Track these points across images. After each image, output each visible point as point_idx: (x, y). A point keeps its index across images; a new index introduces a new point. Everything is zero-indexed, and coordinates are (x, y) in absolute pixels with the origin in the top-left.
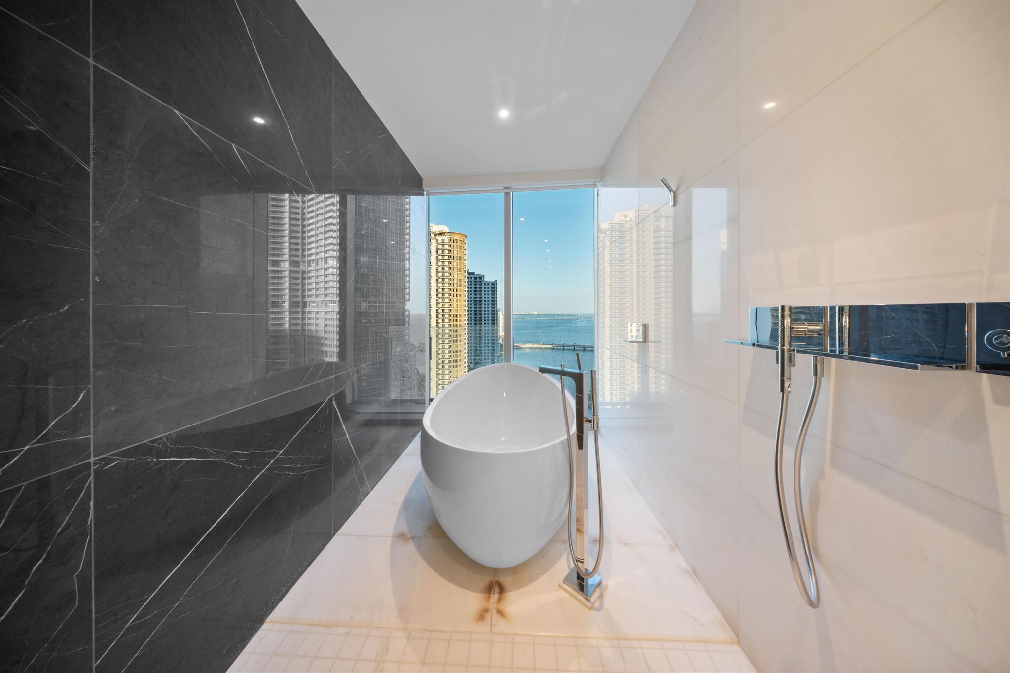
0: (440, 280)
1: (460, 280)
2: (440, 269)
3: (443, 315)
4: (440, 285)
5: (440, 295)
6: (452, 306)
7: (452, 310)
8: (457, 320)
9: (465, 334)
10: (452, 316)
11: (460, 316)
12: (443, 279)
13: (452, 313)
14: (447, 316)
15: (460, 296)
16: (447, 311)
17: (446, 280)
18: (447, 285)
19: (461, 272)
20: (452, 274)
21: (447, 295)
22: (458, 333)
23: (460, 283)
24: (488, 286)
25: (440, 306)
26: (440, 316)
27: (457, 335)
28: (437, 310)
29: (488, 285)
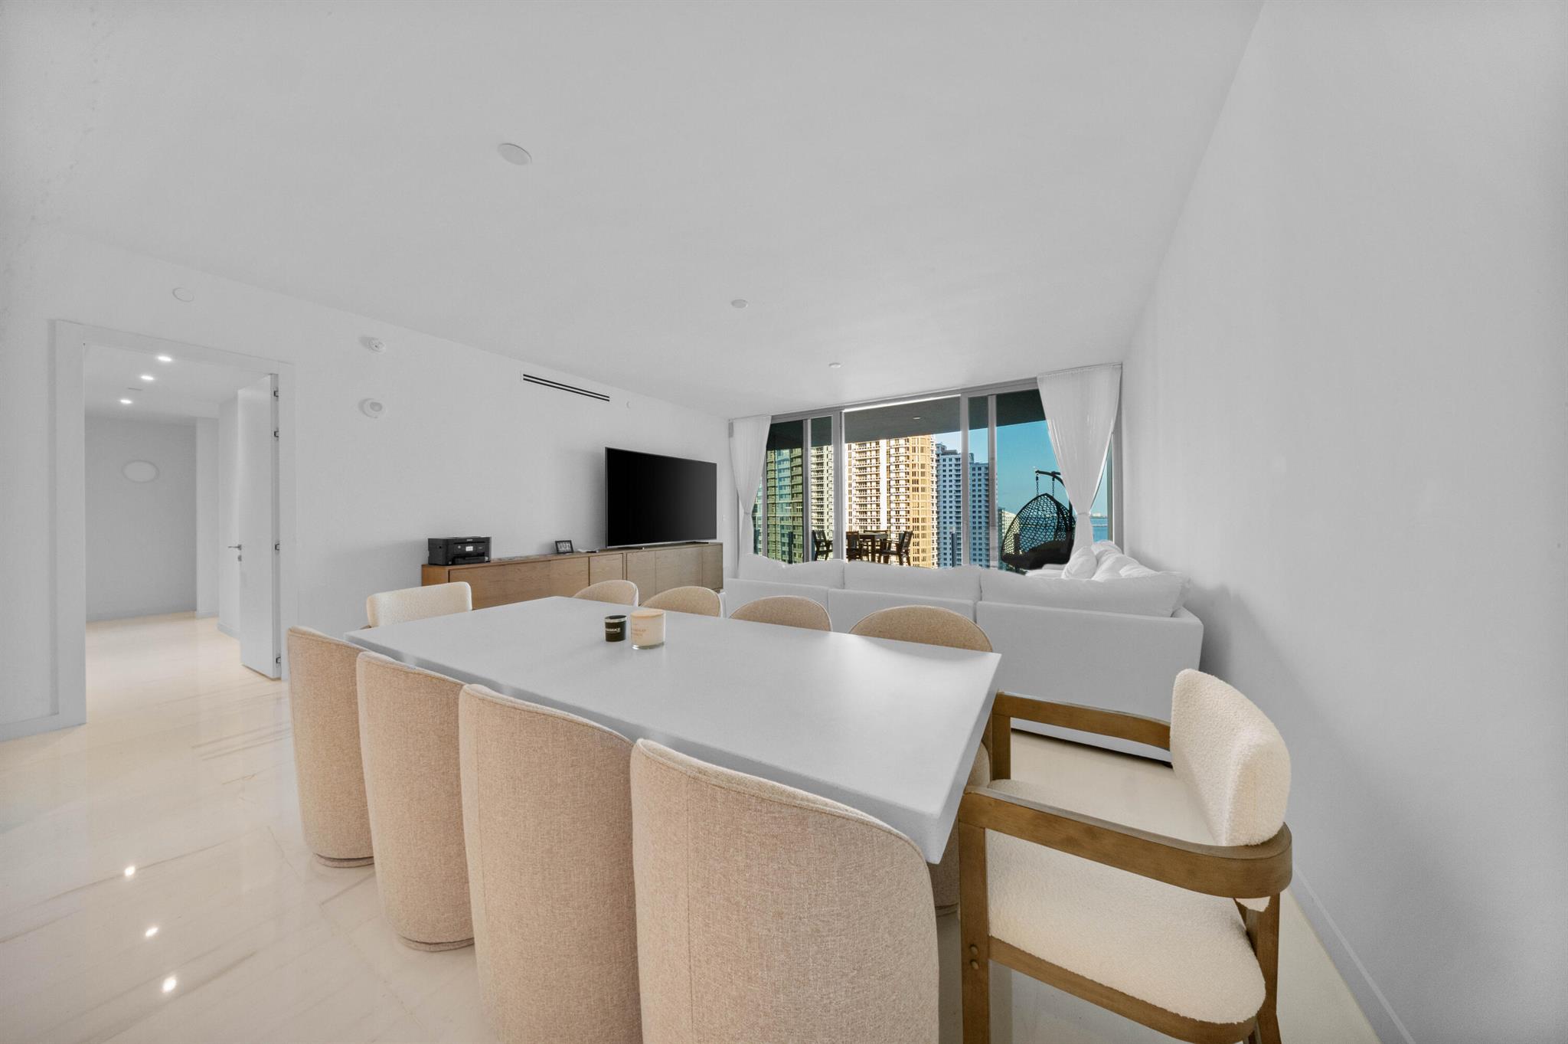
0: (893, 468)
1: (923, 466)
2: (893, 451)
3: (898, 520)
4: (893, 475)
5: (893, 490)
6: (911, 505)
7: (911, 512)
8: (918, 527)
9: (933, 556)
10: (911, 520)
11: (923, 520)
12: (897, 466)
13: (911, 516)
14: (903, 520)
15: (923, 490)
16: (903, 513)
17: (902, 467)
18: (902, 475)
19: (924, 454)
20: (911, 457)
21: (902, 490)
22: (921, 547)
23: (923, 470)
24: (980, 472)
25: (893, 506)
26: (893, 521)
27: (918, 550)
28: (889, 513)
29: (980, 469)
